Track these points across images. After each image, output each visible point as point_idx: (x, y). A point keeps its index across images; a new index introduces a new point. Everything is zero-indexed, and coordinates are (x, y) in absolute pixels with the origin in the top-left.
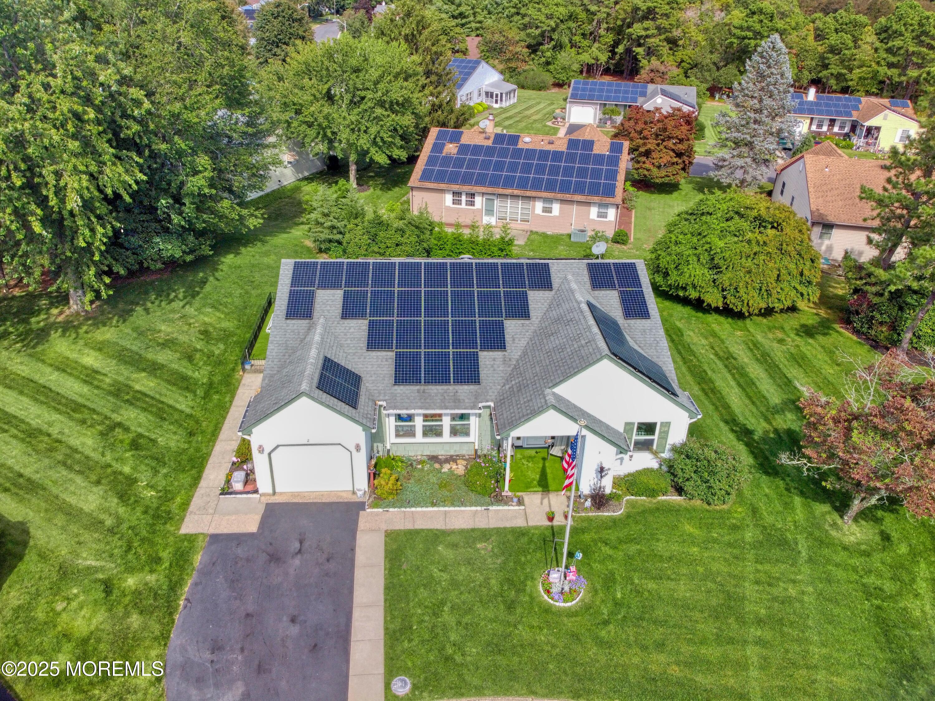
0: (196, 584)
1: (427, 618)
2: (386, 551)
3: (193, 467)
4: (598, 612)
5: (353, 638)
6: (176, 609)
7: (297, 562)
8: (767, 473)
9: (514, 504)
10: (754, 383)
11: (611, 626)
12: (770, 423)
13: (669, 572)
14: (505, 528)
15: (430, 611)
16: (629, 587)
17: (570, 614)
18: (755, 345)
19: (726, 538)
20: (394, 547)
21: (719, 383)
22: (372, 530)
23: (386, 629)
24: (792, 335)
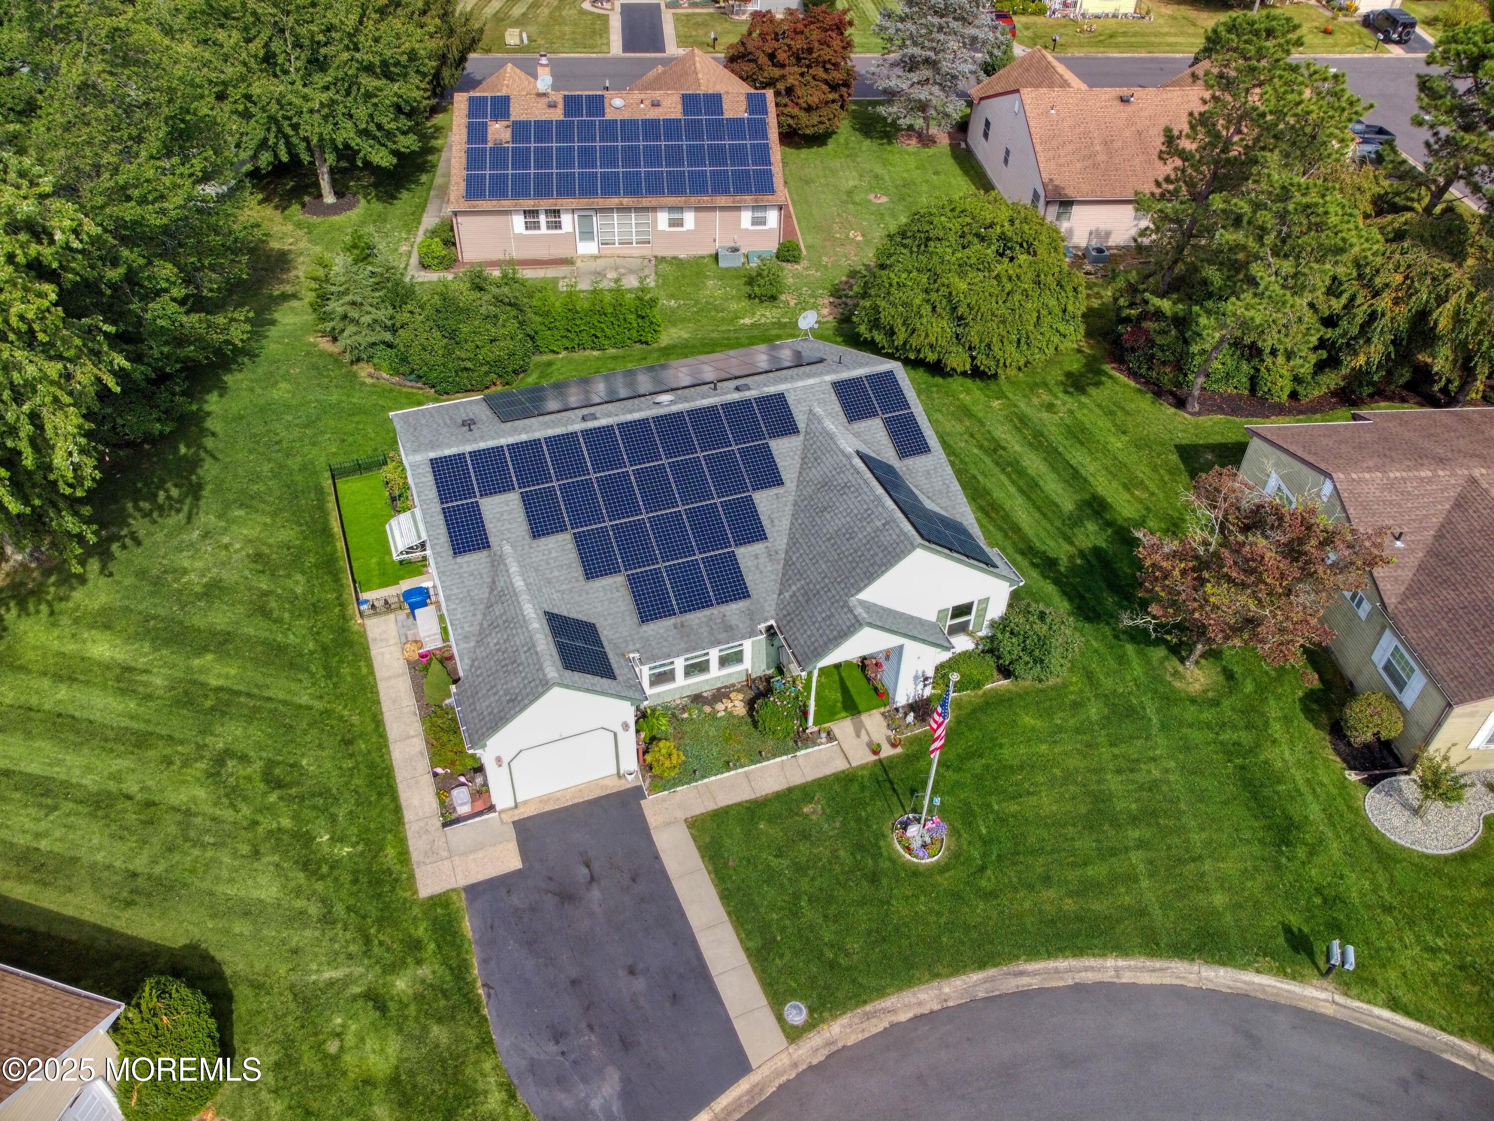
0: (485, 961)
1: (787, 922)
2: (699, 848)
3: (380, 795)
4: (970, 859)
5: (713, 973)
6: (479, 1002)
7: (596, 894)
8: (1088, 619)
9: (824, 740)
10: (1037, 485)
11: (989, 872)
12: (1072, 543)
13: (1026, 785)
14: (826, 778)
15: (787, 912)
16: (991, 817)
17: (942, 868)
18: (1021, 421)
19: (1072, 722)
20: (707, 840)
21: (998, 494)
22: (668, 824)
23: (747, 950)
24: (1061, 395)
